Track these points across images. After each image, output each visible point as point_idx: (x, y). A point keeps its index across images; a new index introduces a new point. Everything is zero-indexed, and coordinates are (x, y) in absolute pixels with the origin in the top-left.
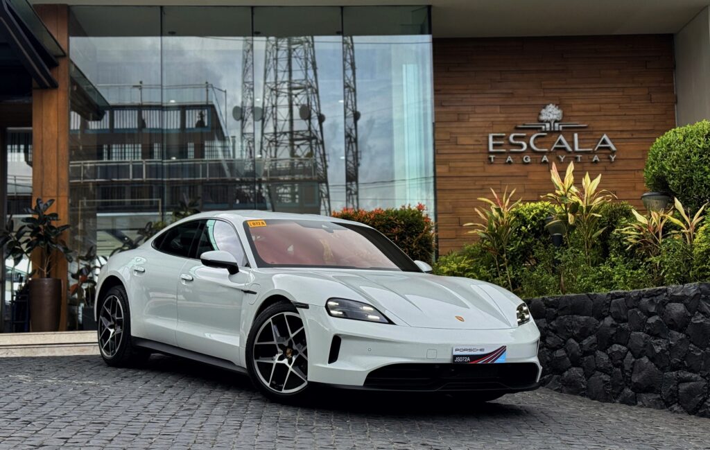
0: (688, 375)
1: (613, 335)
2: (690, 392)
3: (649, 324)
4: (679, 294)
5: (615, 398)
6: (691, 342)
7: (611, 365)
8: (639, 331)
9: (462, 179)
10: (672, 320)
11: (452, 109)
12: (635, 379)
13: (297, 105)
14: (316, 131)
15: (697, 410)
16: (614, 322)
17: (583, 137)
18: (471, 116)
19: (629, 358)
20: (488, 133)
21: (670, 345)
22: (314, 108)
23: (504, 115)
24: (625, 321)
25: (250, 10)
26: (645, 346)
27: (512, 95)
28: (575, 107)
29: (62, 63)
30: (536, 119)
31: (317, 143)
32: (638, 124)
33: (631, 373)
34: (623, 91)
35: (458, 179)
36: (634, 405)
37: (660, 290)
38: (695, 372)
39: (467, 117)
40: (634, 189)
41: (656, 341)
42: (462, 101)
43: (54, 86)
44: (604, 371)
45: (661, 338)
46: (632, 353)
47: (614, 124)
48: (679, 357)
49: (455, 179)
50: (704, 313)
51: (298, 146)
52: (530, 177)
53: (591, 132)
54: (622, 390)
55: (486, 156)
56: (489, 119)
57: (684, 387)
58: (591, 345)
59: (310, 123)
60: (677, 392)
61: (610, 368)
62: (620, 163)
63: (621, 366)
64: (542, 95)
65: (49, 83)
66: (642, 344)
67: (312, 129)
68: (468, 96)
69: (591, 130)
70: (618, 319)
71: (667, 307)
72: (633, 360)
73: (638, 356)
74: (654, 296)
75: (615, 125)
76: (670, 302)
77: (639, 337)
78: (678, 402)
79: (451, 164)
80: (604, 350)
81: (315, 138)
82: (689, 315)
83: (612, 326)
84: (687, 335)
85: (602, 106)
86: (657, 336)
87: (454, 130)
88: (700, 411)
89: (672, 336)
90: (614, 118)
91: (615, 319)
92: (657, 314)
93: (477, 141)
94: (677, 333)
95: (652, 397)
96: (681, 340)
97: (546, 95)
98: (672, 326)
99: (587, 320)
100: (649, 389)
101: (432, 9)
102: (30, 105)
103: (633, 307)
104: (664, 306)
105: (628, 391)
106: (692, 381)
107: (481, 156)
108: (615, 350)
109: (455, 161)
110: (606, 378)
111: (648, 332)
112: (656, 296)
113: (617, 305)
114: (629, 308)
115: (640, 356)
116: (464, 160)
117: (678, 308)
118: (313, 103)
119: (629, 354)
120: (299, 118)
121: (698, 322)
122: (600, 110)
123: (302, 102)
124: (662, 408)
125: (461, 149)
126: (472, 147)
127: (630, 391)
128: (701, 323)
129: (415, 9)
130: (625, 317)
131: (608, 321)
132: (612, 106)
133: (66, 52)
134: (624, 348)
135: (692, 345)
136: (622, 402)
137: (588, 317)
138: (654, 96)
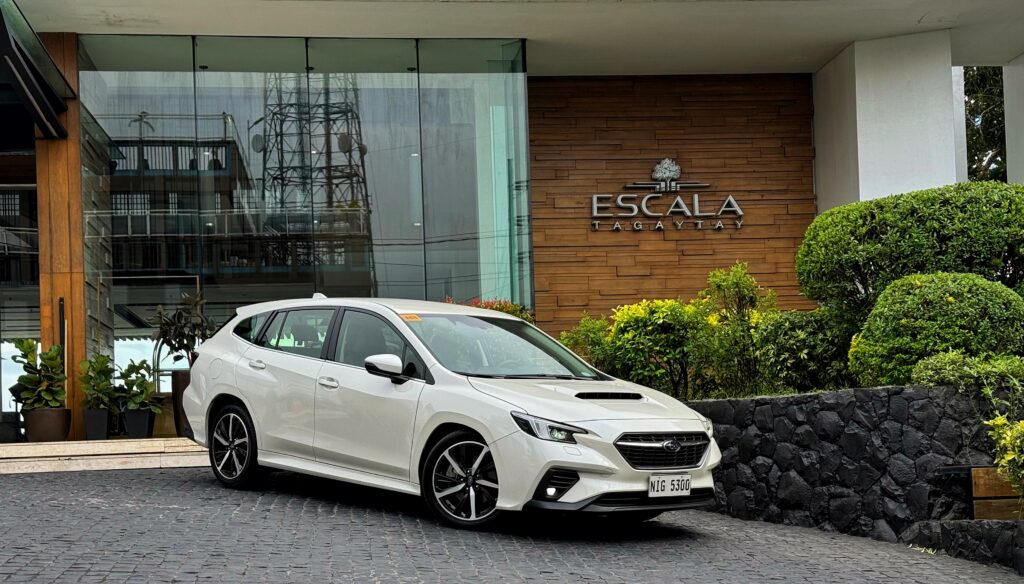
0: (840, 490)
1: (756, 446)
2: (841, 509)
3: (798, 435)
4: (832, 401)
5: (758, 516)
6: (843, 454)
7: (754, 480)
8: (785, 441)
9: (560, 249)
10: (824, 430)
11: (548, 164)
12: (782, 495)
13: (336, 134)
14: (358, 166)
15: (850, 528)
16: (759, 433)
17: (705, 198)
18: (571, 172)
19: (775, 472)
20: (593, 194)
21: (821, 457)
22: (355, 137)
23: (611, 172)
24: (771, 430)
25: (304, 42)
26: (793, 458)
27: (618, 148)
28: (694, 162)
29: (71, 106)
30: (648, 176)
31: (358, 182)
32: (769, 182)
33: (777, 489)
34: (752, 143)
35: (555, 249)
36: (779, 522)
37: (810, 397)
38: (848, 487)
39: (566, 174)
40: (764, 260)
41: (804, 453)
42: (560, 154)
43: (63, 135)
44: (747, 486)
45: (810, 449)
46: (778, 466)
47: (742, 183)
48: (831, 471)
49: (552, 249)
50: (859, 423)
51: (337, 185)
52: (641, 247)
53: (714, 193)
54: (767, 505)
55: (589, 222)
56: (592, 177)
57: (834, 503)
58: (732, 457)
59: (350, 156)
60: (828, 509)
61: (753, 482)
62: (748, 230)
63: (766, 481)
64: (656, 147)
65: (56, 131)
66: (790, 456)
67: (353, 163)
68: (568, 148)
69: (714, 189)
70: (763, 429)
71: (818, 415)
72: (779, 473)
73: (784, 469)
74: (803, 403)
75: (743, 185)
76: (822, 410)
77: (787, 448)
78: (828, 519)
79: (548, 232)
80: (746, 463)
81: (356, 175)
82: (842, 424)
83: (757, 436)
84: (840, 446)
85: (727, 161)
86: (806, 447)
87: (551, 190)
88: (853, 529)
89: (822, 447)
90: (741, 175)
91: (759, 429)
92: (806, 423)
93: (578, 203)
94: (829, 444)
95: (799, 514)
96: (833, 452)
97: (661, 147)
98: (825, 437)
99: (727, 430)
100: (798, 506)
101: (527, 43)
102: (33, 158)
103: (780, 416)
104: (815, 415)
105: (773, 508)
106: (844, 497)
107: (583, 222)
108: (759, 463)
109: (551, 227)
110: (749, 493)
111: (797, 443)
112: (806, 403)
113: (762, 413)
114: (775, 416)
115: (788, 470)
116: (563, 227)
117: (832, 417)
118: (354, 132)
119: (775, 466)
120: (338, 150)
121: (852, 432)
122: (725, 166)
123: (341, 131)
124: (810, 526)
125: (560, 213)
126: (573, 211)
127: (775, 508)
128: (855, 434)
129: (506, 42)
130: (771, 426)
131: (753, 430)
132: (739, 161)
133: (76, 92)
134: (770, 461)
135: (845, 458)
136: (765, 520)
137: (728, 426)
138: (788, 149)
